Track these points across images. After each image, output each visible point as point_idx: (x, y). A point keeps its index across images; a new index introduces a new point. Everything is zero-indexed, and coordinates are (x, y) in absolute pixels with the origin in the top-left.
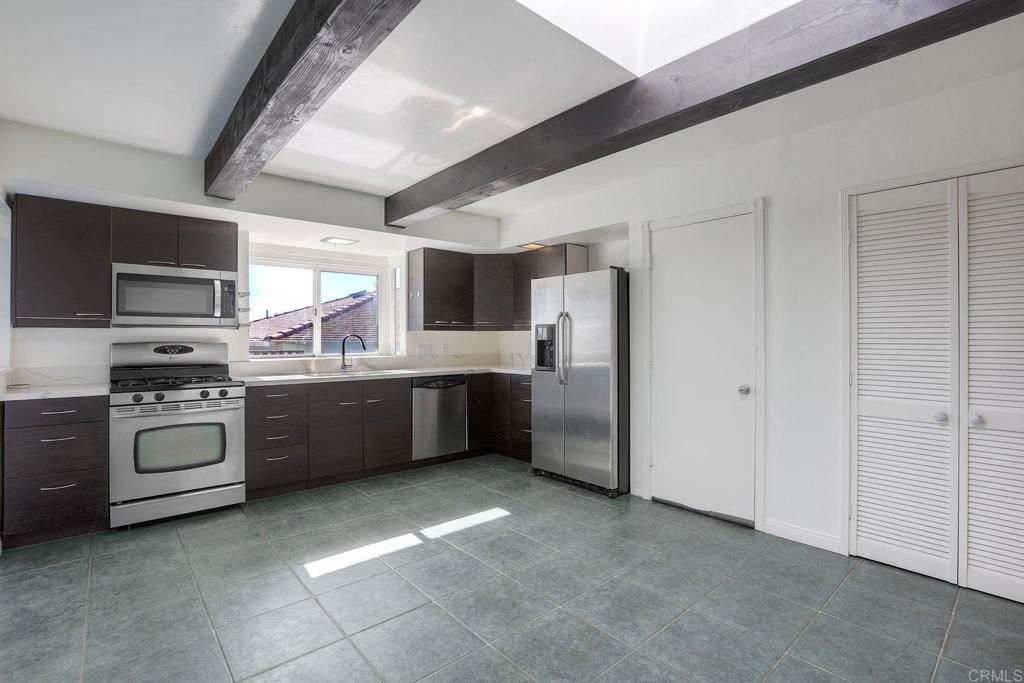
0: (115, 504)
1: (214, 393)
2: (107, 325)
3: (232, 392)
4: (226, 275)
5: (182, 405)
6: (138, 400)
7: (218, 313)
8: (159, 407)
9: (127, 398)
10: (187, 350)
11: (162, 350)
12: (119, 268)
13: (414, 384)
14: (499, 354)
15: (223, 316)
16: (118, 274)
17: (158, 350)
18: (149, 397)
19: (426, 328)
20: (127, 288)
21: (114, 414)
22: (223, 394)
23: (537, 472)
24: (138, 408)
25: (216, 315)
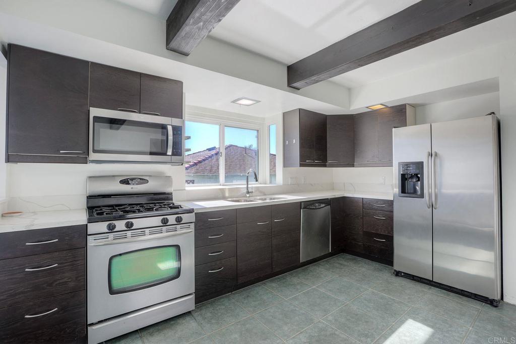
0: (92, 324)
1: (172, 219)
2: (85, 161)
3: (186, 218)
4: (176, 122)
5: (147, 231)
6: (111, 228)
7: (170, 152)
8: (129, 233)
9: (102, 227)
10: (143, 181)
11: (125, 182)
12: (95, 112)
13: (302, 207)
14: (333, 183)
15: (173, 154)
16: (94, 117)
17: (123, 182)
18: (120, 225)
19: (301, 165)
20: (102, 130)
21: (91, 242)
22: (179, 220)
23: (398, 274)
24: (111, 236)
25: (168, 154)
